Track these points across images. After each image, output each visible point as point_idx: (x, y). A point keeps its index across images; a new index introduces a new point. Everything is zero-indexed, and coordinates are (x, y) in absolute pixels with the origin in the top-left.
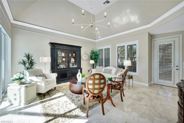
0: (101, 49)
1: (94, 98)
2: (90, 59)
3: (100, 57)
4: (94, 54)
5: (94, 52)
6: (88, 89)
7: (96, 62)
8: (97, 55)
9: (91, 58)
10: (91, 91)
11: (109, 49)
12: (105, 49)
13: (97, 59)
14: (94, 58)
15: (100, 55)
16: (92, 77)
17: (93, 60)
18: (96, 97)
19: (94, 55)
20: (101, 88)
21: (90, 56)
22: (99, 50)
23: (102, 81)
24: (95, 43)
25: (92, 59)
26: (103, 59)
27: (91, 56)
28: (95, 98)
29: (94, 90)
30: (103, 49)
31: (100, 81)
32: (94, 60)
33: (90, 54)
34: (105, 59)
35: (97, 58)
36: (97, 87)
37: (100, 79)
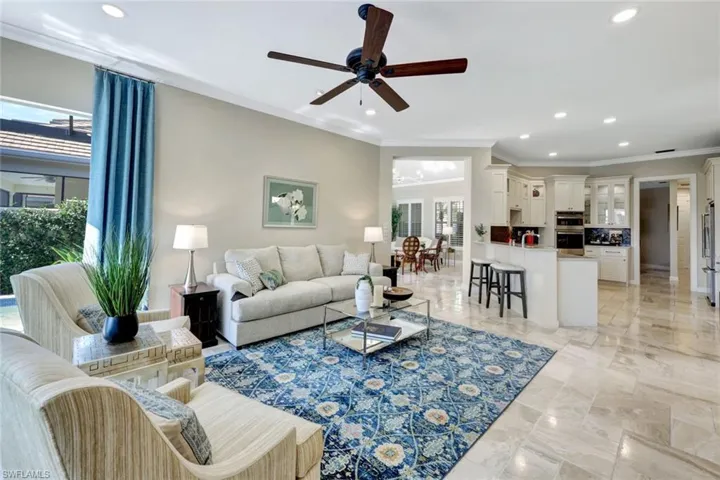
0: (404, 205)
11: (420, 204)
12: (413, 205)
15: (404, 214)
22: (400, 205)
26: (408, 224)
30: (407, 205)
36: (411, 248)
37: (414, 242)
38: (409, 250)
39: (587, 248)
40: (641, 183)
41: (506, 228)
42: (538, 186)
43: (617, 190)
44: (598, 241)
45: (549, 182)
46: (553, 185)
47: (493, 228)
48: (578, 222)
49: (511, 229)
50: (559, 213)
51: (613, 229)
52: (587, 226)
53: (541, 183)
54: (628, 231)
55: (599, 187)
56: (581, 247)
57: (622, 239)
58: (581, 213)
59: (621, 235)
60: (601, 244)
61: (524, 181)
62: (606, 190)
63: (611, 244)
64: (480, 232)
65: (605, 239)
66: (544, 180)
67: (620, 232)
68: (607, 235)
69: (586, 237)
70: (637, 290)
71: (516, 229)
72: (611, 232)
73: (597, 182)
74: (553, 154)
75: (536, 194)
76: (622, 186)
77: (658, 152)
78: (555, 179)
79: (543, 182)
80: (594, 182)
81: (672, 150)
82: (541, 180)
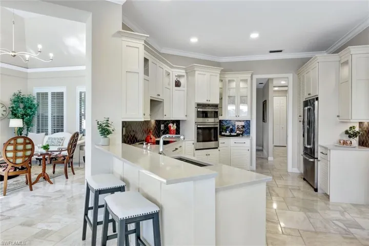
0: (43, 94)
1: (15, 170)
2: (10, 116)
3: (40, 111)
4: (22, 102)
5: (22, 98)
6: (7, 157)
7: (28, 124)
8: (30, 108)
9: (12, 112)
10: (11, 160)
11: (62, 93)
12: (53, 94)
13: (30, 116)
14: (23, 115)
15: (40, 106)
16: (12, 142)
17: (18, 118)
18: (20, 169)
19: (22, 105)
20: (26, 156)
21: (11, 109)
22: (38, 94)
23: (29, 146)
24: (26, 77)
25: (15, 115)
26: (47, 116)
27: (13, 107)
28: (17, 170)
29: (16, 159)
30: (47, 94)
31: (25, 147)
32: (23, 119)
33: (9, 104)
34: (53, 117)
35: (31, 113)
36: (20, 154)
37: (25, 144)
38: (16, 157)
39: (221, 140)
40: (257, 79)
41: (147, 122)
42: (179, 76)
43: (242, 85)
44: (228, 133)
45: (190, 72)
46: (194, 75)
47: (125, 124)
48: (215, 114)
49: (153, 122)
50: (199, 105)
51: (238, 121)
52: (221, 118)
53: (182, 72)
54: (248, 123)
55: (230, 81)
56: (216, 140)
57: (244, 131)
58: (216, 106)
59: (244, 126)
60: (230, 136)
61: (167, 68)
62: (233, 85)
63: (237, 135)
64: (105, 131)
65: (232, 131)
66: (186, 69)
67: (243, 124)
68: (234, 126)
69: (220, 129)
71: (158, 123)
72: (237, 124)
73: (228, 77)
74: (194, 40)
75: (178, 84)
76: (245, 81)
77: (271, 52)
78: (195, 69)
79: (184, 71)
80: (226, 76)
81: (281, 51)
82: (183, 69)
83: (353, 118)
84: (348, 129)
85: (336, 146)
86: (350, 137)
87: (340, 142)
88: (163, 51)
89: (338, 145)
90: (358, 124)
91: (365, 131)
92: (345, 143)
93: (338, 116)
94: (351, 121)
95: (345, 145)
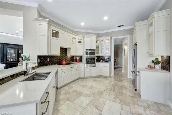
39: (97, 63)
40: (114, 39)
48: (94, 53)
50: (86, 50)
51: (106, 56)
52: (97, 55)
53: (82, 38)
54: (110, 57)
55: (102, 40)
56: (94, 63)
57: (109, 60)
58: (94, 50)
60: (102, 62)
61: (73, 36)
63: (105, 62)
65: (103, 60)
67: (108, 57)
68: (104, 58)
70: (113, 78)
72: (106, 57)
75: (80, 42)
76: (108, 40)
77: (119, 26)
78: (85, 36)
79: (82, 37)
80: (101, 38)
81: (123, 26)
82: (81, 36)
83: (155, 54)
84: (154, 60)
85: (146, 69)
86: (155, 64)
87: (148, 67)
88: (75, 30)
89: (147, 68)
90: (161, 57)
91: (165, 61)
92: (151, 67)
93: (148, 53)
94: (154, 55)
95: (151, 69)
